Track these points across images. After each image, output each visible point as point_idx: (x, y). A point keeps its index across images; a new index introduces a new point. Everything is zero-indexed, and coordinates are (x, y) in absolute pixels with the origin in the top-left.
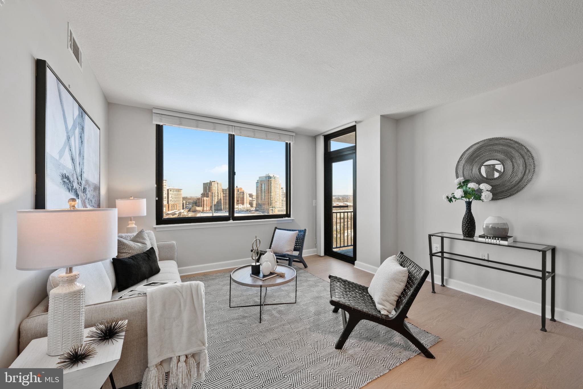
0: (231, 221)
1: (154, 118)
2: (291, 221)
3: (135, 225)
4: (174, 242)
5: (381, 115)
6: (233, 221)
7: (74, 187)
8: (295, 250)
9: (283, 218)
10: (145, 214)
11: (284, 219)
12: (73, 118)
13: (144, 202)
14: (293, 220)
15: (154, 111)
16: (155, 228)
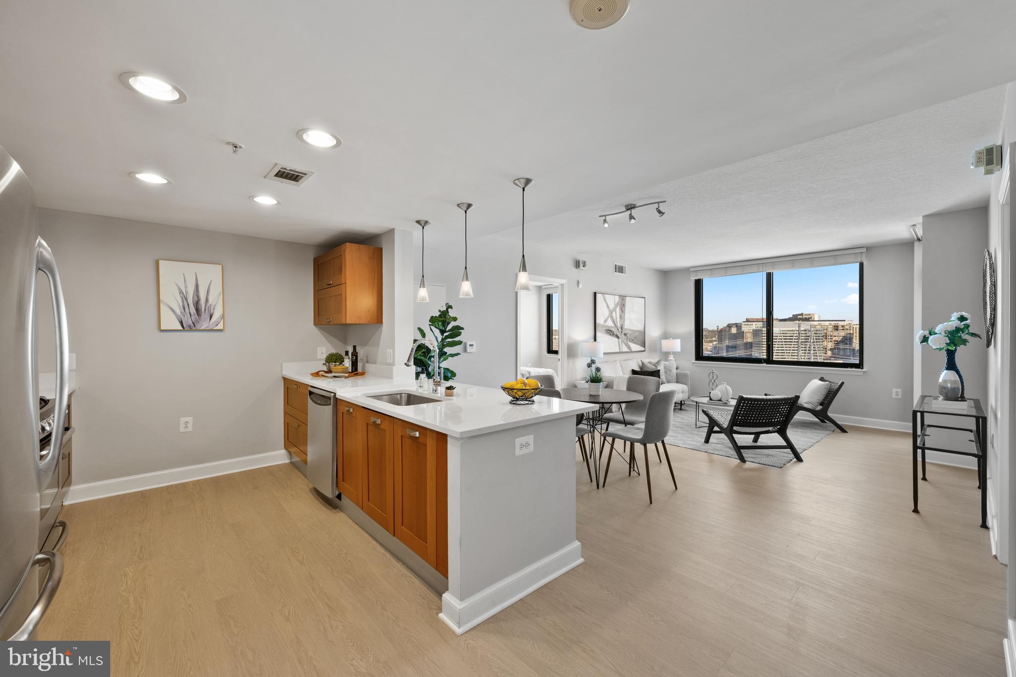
0: (765, 365)
1: (691, 276)
2: (862, 374)
3: (673, 357)
4: (688, 372)
5: (925, 215)
6: (767, 364)
7: (615, 333)
8: (821, 404)
9: (847, 367)
10: (680, 351)
11: (849, 369)
12: (615, 302)
13: (678, 342)
14: (864, 372)
15: (691, 270)
16: (693, 363)
